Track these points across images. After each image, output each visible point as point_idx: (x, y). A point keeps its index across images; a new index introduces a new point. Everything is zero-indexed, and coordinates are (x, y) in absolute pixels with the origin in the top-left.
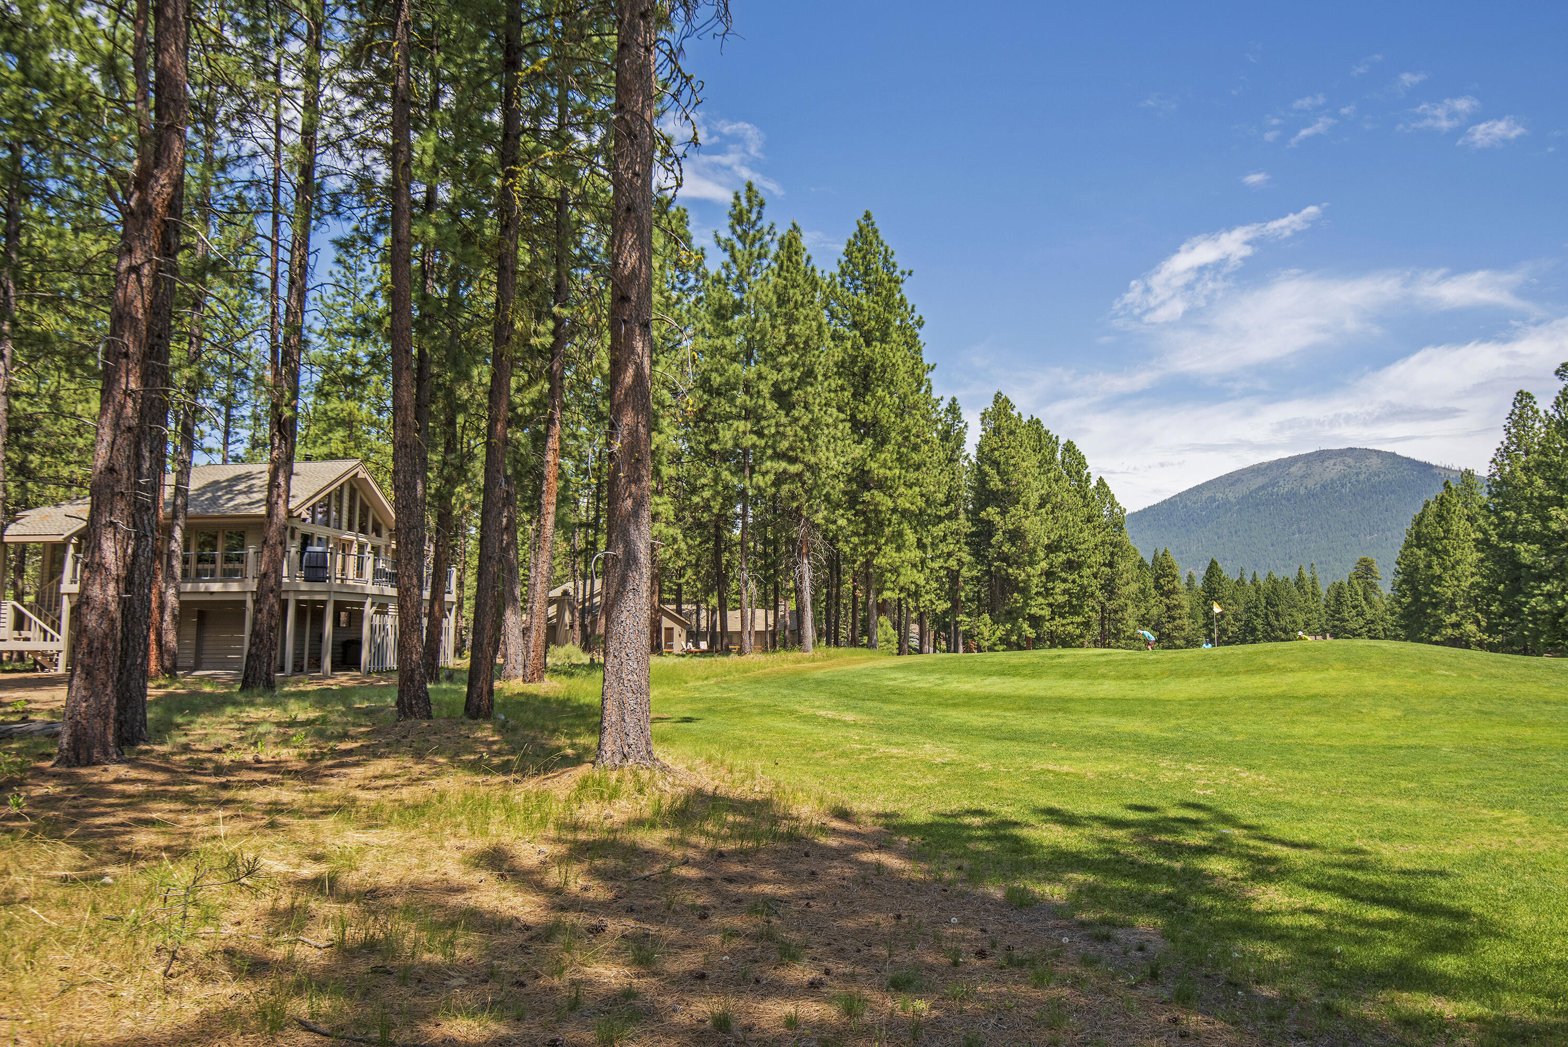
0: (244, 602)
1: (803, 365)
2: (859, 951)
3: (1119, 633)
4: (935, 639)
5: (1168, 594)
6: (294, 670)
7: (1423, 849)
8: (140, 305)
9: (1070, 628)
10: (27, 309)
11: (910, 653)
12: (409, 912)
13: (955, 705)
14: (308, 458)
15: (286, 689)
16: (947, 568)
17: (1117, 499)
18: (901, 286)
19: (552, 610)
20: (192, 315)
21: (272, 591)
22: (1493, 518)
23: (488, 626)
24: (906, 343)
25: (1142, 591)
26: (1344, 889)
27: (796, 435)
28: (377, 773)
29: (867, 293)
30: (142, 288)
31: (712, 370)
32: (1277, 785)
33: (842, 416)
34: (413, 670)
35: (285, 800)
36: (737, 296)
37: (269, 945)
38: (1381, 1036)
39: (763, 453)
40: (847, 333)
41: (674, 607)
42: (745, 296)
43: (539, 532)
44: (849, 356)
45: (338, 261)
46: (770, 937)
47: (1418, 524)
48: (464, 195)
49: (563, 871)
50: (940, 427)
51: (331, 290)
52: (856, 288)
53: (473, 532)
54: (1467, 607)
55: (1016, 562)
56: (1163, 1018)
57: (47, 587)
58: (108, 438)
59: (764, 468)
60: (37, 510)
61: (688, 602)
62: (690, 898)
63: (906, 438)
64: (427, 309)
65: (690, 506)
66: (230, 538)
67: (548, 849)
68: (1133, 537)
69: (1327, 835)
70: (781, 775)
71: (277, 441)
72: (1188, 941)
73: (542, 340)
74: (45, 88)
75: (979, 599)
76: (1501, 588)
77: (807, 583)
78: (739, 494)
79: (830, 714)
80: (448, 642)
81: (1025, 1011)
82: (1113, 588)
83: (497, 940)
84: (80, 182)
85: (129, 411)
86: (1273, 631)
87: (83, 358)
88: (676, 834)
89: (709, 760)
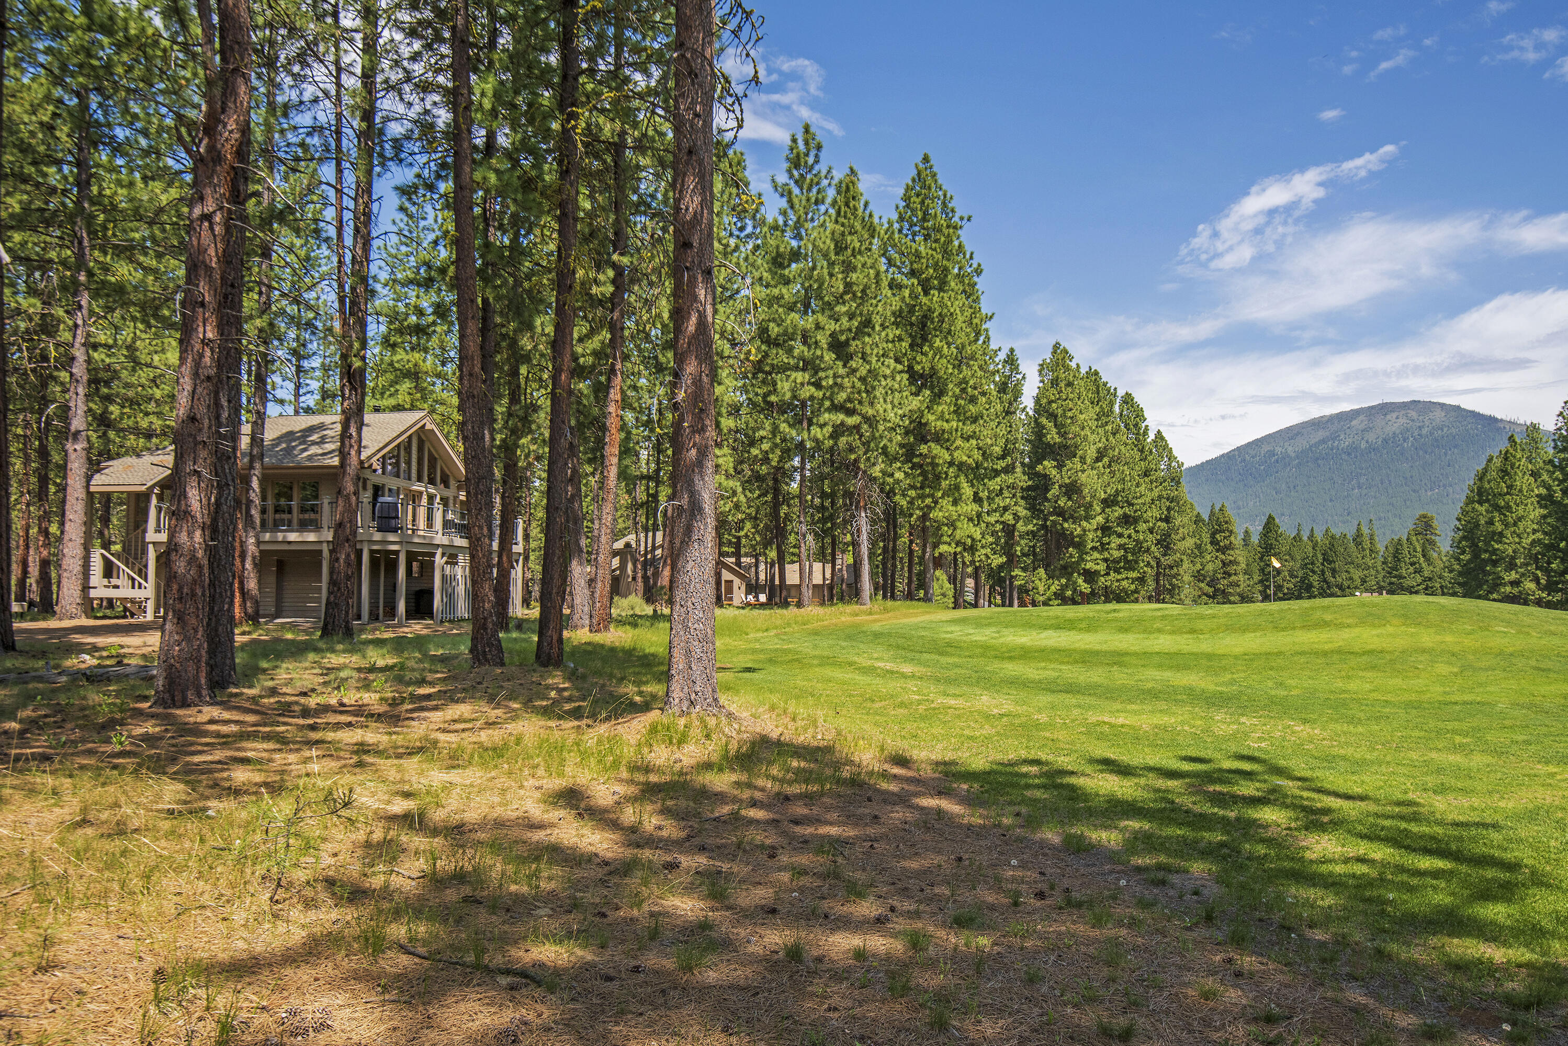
0: (321, 551)
1: (861, 314)
2: (922, 890)
3: (1173, 589)
4: (990, 594)
5: (1223, 550)
6: (370, 618)
7: (1476, 802)
8: (213, 254)
9: (1124, 583)
10: (101, 259)
11: (965, 607)
12: (495, 846)
13: (1011, 658)
14: (377, 410)
15: (364, 636)
16: (1002, 523)
17: (1175, 453)
18: (959, 232)
19: (616, 562)
20: (260, 266)
21: (348, 540)
22: (1558, 474)
23: (556, 576)
24: (964, 291)
25: (1198, 547)
26: (1397, 840)
27: (853, 387)
28: (456, 717)
29: (925, 240)
30: (215, 236)
31: (769, 321)
32: (1332, 739)
33: (899, 367)
34: (485, 619)
35: (371, 742)
36: (794, 243)
37: (365, 875)
38: (1431, 979)
39: (821, 405)
40: (905, 281)
41: (733, 560)
42: (802, 243)
43: (602, 484)
44: (907, 305)
45: (402, 209)
46: (837, 876)
47: (1481, 479)
48: (523, 139)
49: (637, 811)
50: (997, 379)
51: (395, 239)
52: (914, 234)
53: (537, 484)
54: (1527, 565)
55: (1072, 517)
56: (1218, 958)
57: (132, 536)
58: (188, 387)
59: (822, 421)
60: (120, 461)
61: (746, 555)
62: (759, 837)
63: (963, 390)
64: (489, 257)
65: (749, 459)
66: (304, 489)
67: (621, 789)
68: (1190, 492)
69: (1381, 788)
70: (842, 723)
71: (347, 392)
72: (1243, 886)
73: (602, 289)
74: (109, 32)
75: (1035, 554)
76: (1563, 545)
77: (864, 536)
78: (797, 446)
79: (889, 666)
80: (517, 592)
81: (1083, 949)
82: (1169, 544)
83: (579, 873)
84: (147, 129)
85: (207, 360)
86: (1329, 587)
87: (157, 308)
88: (744, 778)
89: (773, 708)
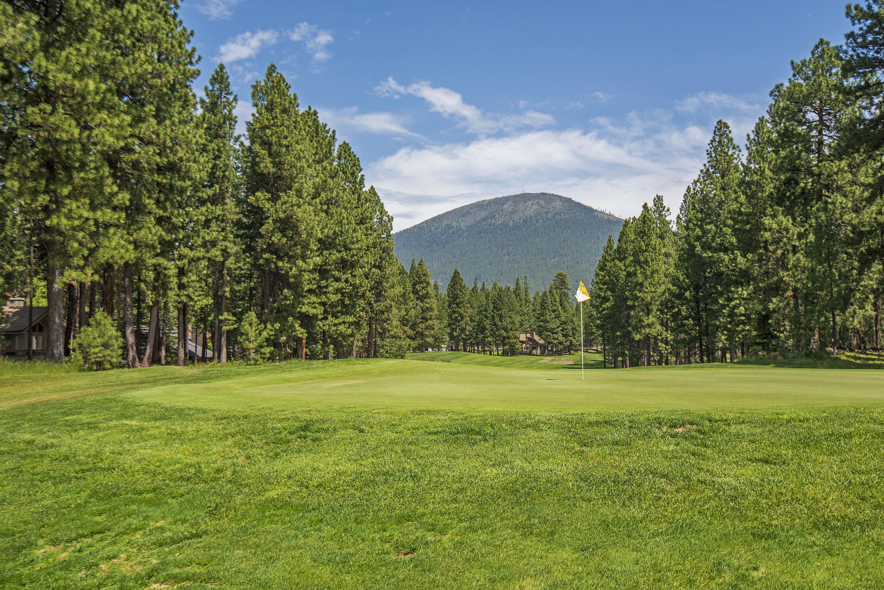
5: (421, 298)
25: (404, 295)
55: (287, 255)
82: (381, 290)
86: (498, 330)
